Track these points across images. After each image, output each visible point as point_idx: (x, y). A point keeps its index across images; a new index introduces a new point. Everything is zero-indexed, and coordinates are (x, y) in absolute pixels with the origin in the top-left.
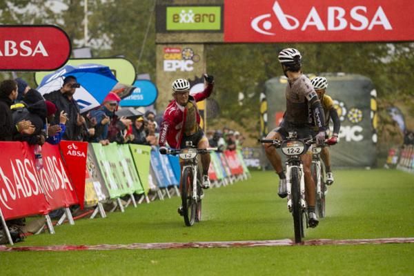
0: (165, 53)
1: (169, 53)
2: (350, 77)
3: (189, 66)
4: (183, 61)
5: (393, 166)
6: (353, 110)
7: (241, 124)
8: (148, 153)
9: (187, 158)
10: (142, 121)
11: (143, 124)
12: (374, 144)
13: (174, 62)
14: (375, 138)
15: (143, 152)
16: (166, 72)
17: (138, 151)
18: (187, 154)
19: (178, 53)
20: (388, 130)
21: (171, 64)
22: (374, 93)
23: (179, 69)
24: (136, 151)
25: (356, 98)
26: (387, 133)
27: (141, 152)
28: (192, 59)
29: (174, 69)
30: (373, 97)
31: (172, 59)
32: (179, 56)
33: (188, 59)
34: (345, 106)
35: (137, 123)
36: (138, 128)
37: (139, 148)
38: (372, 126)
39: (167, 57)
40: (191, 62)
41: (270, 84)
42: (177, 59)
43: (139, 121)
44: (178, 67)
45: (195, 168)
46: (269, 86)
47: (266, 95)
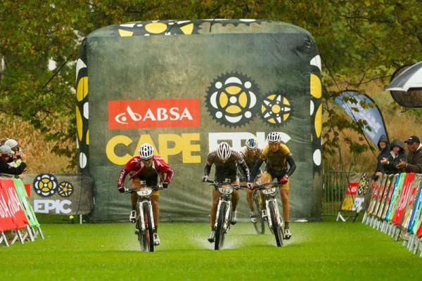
2: (266, 27)
5: (355, 217)
6: (272, 97)
7: (37, 124)
12: (316, 169)
14: (317, 157)
20: (347, 140)
22: (316, 61)
25: (279, 71)
26: (345, 147)
30: (315, 70)
34: (255, 89)
38: (313, 131)
41: (96, 38)
46: (94, 45)
47: (86, 64)
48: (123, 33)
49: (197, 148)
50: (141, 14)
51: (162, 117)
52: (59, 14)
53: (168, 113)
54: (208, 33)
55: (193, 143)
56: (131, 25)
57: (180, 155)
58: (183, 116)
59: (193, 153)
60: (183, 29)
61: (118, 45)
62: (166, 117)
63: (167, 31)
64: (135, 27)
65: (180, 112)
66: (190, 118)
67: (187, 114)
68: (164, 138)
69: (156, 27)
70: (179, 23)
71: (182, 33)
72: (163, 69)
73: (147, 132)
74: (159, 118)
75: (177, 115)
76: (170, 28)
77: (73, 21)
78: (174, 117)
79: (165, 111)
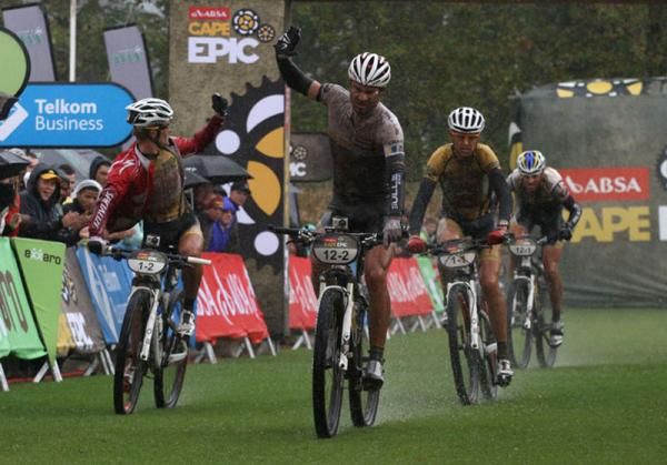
0: (193, 19)
1: (202, 20)
3: (248, 51)
4: (234, 40)
8: (58, 260)
9: (144, 270)
10: (55, 181)
11: (58, 188)
13: (212, 42)
15: (47, 258)
16: (194, 64)
17: (33, 256)
18: (146, 263)
19: (223, 20)
21: (206, 46)
23: (223, 59)
24: (28, 253)
27: (41, 257)
28: (255, 34)
29: (211, 59)
31: (206, 35)
32: (224, 27)
33: (247, 35)
35: (42, 185)
36: (45, 198)
37: (38, 248)
39: (195, 29)
40: (253, 43)
41: (532, 99)
42: (219, 35)
43: (47, 181)
44: (222, 53)
45: (157, 294)
46: (529, 107)
47: (521, 128)
48: (562, 94)
49: (646, 223)
50: (584, 72)
51: (606, 188)
52: (492, 72)
53: (613, 184)
54: (658, 93)
55: (642, 217)
56: (571, 84)
57: (626, 232)
58: (630, 187)
59: (642, 230)
60: (631, 88)
61: (556, 108)
62: (611, 188)
63: (611, 91)
64: (576, 86)
65: (627, 183)
66: (638, 189)
67: (634, 185)
68: (608, 213)
69: (599, 87)
70: (626, 81)
71: (628, 93)
72: (607, 134)
73: (589, 206)
74: (603, 190)
75: (623, 186)
76: (615, 88)
77: (506, 79)
78: (619, 188)
79: (609, 181)
